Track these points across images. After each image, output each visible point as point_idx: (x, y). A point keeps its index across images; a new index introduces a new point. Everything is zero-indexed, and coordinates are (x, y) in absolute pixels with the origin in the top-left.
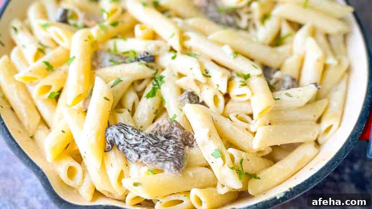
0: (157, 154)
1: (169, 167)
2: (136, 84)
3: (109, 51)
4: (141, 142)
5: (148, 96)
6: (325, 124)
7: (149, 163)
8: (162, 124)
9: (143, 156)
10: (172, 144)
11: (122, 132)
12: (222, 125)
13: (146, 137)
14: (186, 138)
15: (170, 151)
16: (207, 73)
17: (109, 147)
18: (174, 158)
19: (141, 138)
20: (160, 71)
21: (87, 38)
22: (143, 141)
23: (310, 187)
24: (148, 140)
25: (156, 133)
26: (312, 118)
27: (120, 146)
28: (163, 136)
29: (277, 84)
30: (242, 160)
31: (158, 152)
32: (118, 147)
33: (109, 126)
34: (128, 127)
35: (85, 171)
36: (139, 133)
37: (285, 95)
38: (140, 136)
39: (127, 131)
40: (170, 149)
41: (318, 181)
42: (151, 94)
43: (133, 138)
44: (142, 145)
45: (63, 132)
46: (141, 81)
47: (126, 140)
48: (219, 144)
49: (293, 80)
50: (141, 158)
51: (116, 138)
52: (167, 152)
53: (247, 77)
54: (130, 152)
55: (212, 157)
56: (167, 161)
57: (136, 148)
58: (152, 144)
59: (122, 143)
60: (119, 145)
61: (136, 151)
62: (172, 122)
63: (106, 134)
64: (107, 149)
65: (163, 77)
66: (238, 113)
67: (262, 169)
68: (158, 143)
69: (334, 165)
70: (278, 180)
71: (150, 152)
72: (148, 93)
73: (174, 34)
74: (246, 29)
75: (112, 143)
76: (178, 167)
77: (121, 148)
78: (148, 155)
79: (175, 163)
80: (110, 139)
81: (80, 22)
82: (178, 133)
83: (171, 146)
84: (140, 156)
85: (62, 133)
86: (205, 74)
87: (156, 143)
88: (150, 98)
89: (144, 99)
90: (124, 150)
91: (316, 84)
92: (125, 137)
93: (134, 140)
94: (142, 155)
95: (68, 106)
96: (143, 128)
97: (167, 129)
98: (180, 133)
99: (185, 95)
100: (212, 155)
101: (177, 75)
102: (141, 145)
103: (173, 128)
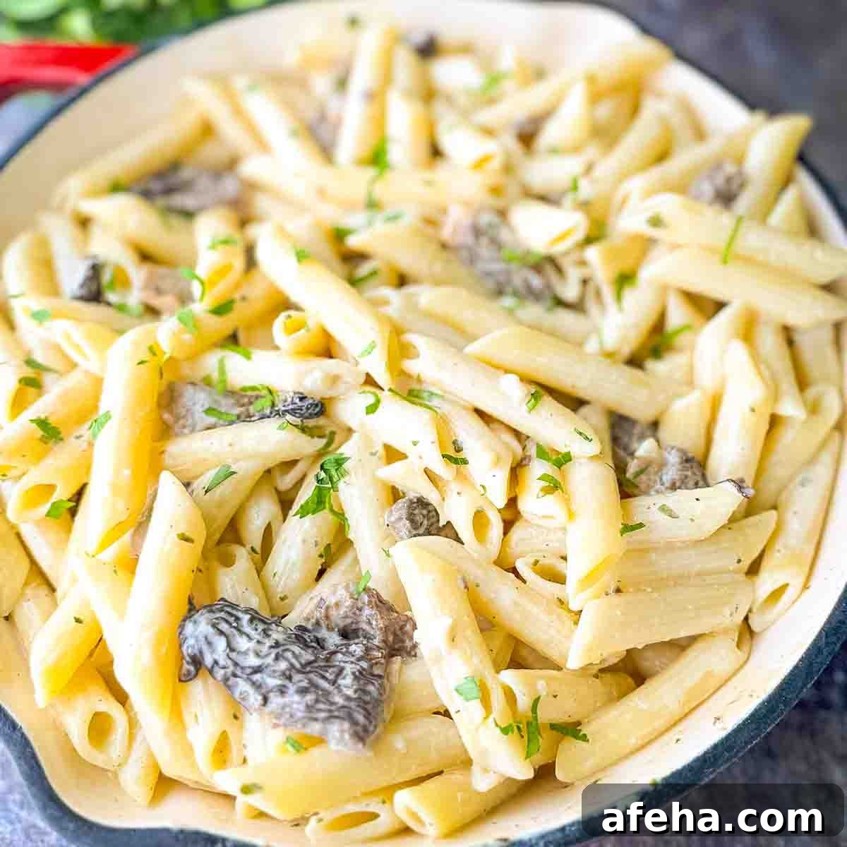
0: (310, 698)
1: (337, 734)
2: (277, 473)
3: (207, 382)
4: (270, 660)
5: (304, 512)
6: (767, 581)
7: (287, 723)
8: (332, 601)
9: (276, 701)
10: (352, 663)
11: (221, 633)
12: (493, 596)
13: (283, 645)
14: (399, 633)
15: (346, 687)
16: (458, 450)
17: (189, 672)
18: (353, 707)
19: (272, 650)
20: (337, 439)
21: (145, 356)
22: (277, 658)
23: (707, 776)
24: (289, 655)
25: (318, 623)
26: (733, 566)
27: (216, 669)
28: (336, 630)
29: (644, 477)
30: (537, 701)
31: (313, 689)
32: (211, 671)
33: (192, 609)
34: (240, 615)
35: (133, 723)
36: (266, 633)
37: (660, 513)
38: (268, 644)
39: (235, 627)
40: (344, 678)
41: (728, 760)
42: (312, 506)
43: (248, 649)
44: (272, 668)
45: (78, 621)
46: (290, 464)
47: (233, 655)
48: (475, 660)
49: (687, 460)
50: (269, 704)
51: (205, 648)
52: (338, 687)
53: (562, 460)
54: (242, 686)
55: (455, 694)
56: (333, 720)
57: (257, 677)
58: (298, 666)
59: (222, 662)
60: (213, 667)
61: (257, 686)
62: (359, 594)
63: (181, 637)
64: (185, 675)
65: (347, 459)
66: (538, 556)
67: (596, 710)
68: (315, 661)
69: (775, 714)
70: (633, 741)
71: (292, 688)
72: (302, 502)
73: (373, 346)
74: (577, 307)
75: (197, 661)
76: (361, 735)
77: (220, 673)
78: (287, 699)
79: (354, 723)
80: (190, 651)
81: (135, 298)
82: (374, 623)
83: (349, 669)
84: (266, 700)
85: (76, 623)
86: (452, 453)
87: (310, 663)
88: (310, 516)
89: (293, 520)
90: (226, 679)
91: (740, 485)
92: (229, 645)
93: (252, 655)
94: (271, 695)
95: (88, 554)
96: (286, 601)
97: (346, 612)
98: (378, 623)
99: (401, 508)
100: (457, 690)
101: (381, 451)
102: (268, 671)
103: (360, 610)
